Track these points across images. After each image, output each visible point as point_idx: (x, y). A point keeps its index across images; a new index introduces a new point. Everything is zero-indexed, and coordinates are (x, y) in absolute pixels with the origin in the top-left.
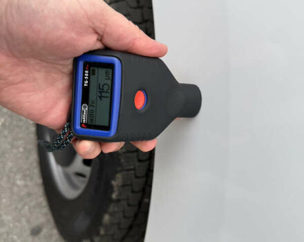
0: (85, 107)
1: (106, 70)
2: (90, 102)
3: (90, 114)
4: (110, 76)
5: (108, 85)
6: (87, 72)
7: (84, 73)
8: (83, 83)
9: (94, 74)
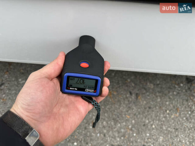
0: (87, 90)
1: (70, 80)
2: (85, 88)
3: (90, 88)
4: (73, 78)
6: (71, 88)
7: (71, 90)
8: (76, 90)
9: (71, 85)
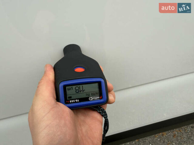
1: (67, 90)
4: (70, 87)
5: (76, 87)
6: (70, 101)
8: (77, 102)
